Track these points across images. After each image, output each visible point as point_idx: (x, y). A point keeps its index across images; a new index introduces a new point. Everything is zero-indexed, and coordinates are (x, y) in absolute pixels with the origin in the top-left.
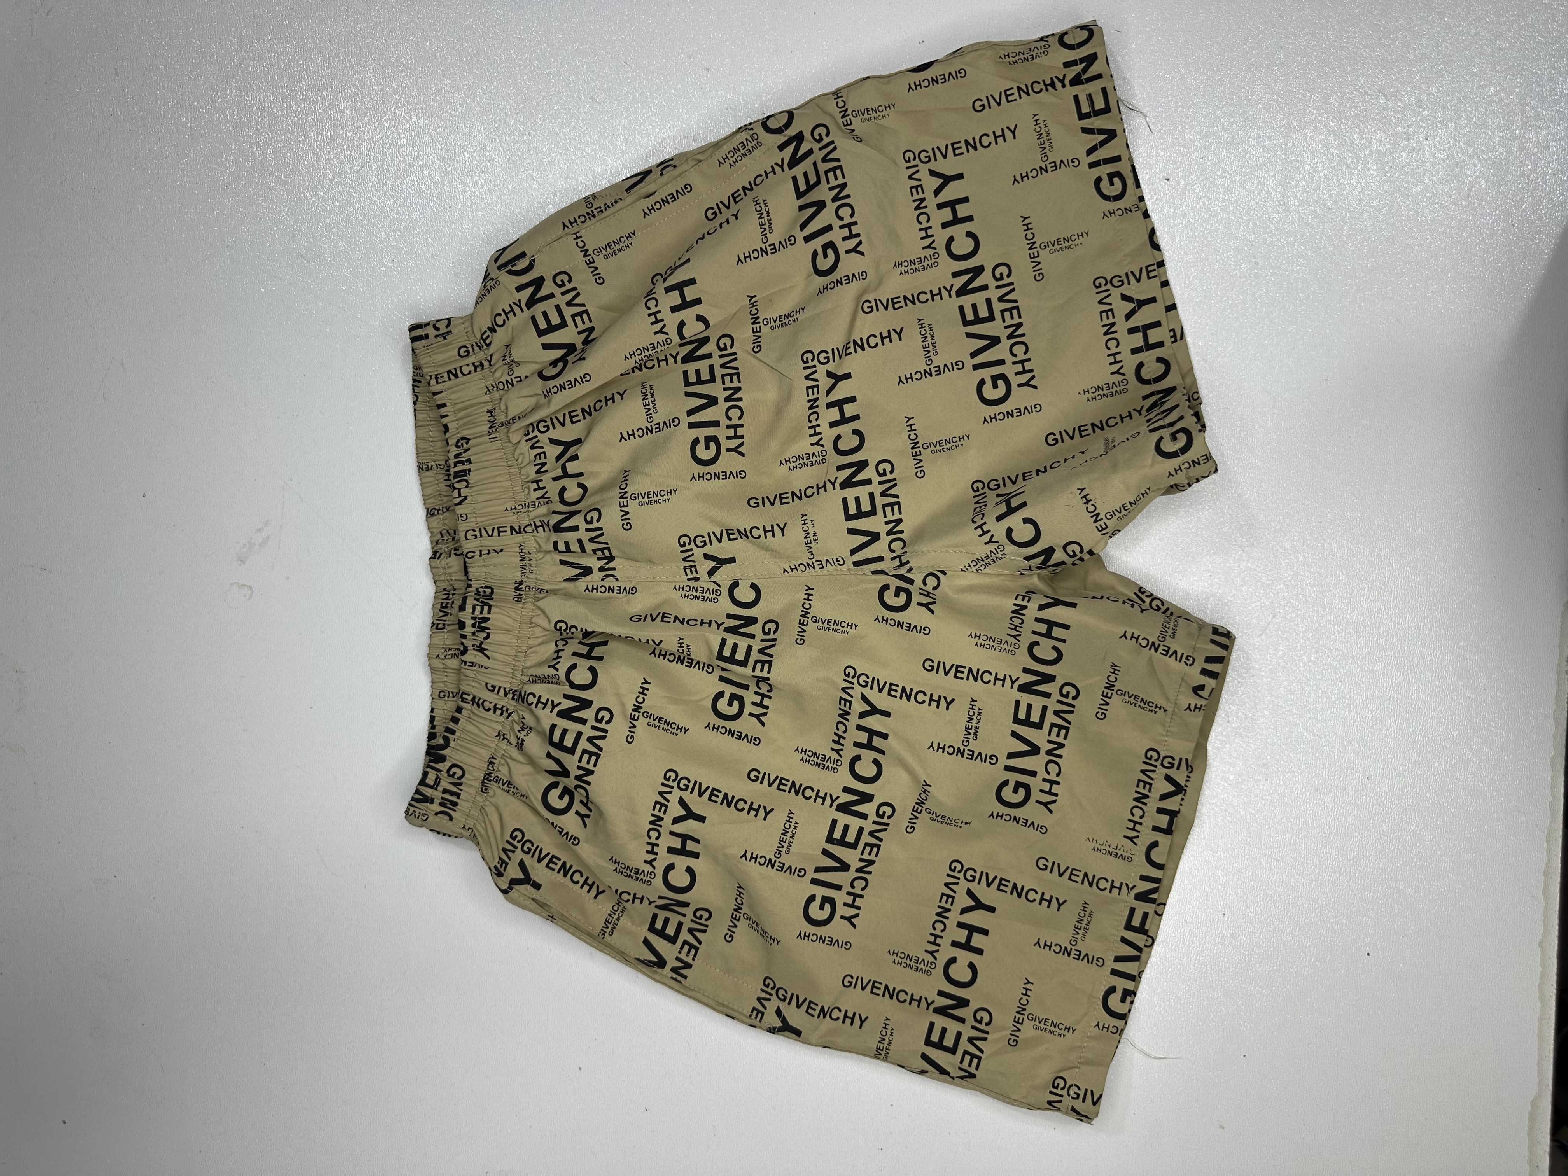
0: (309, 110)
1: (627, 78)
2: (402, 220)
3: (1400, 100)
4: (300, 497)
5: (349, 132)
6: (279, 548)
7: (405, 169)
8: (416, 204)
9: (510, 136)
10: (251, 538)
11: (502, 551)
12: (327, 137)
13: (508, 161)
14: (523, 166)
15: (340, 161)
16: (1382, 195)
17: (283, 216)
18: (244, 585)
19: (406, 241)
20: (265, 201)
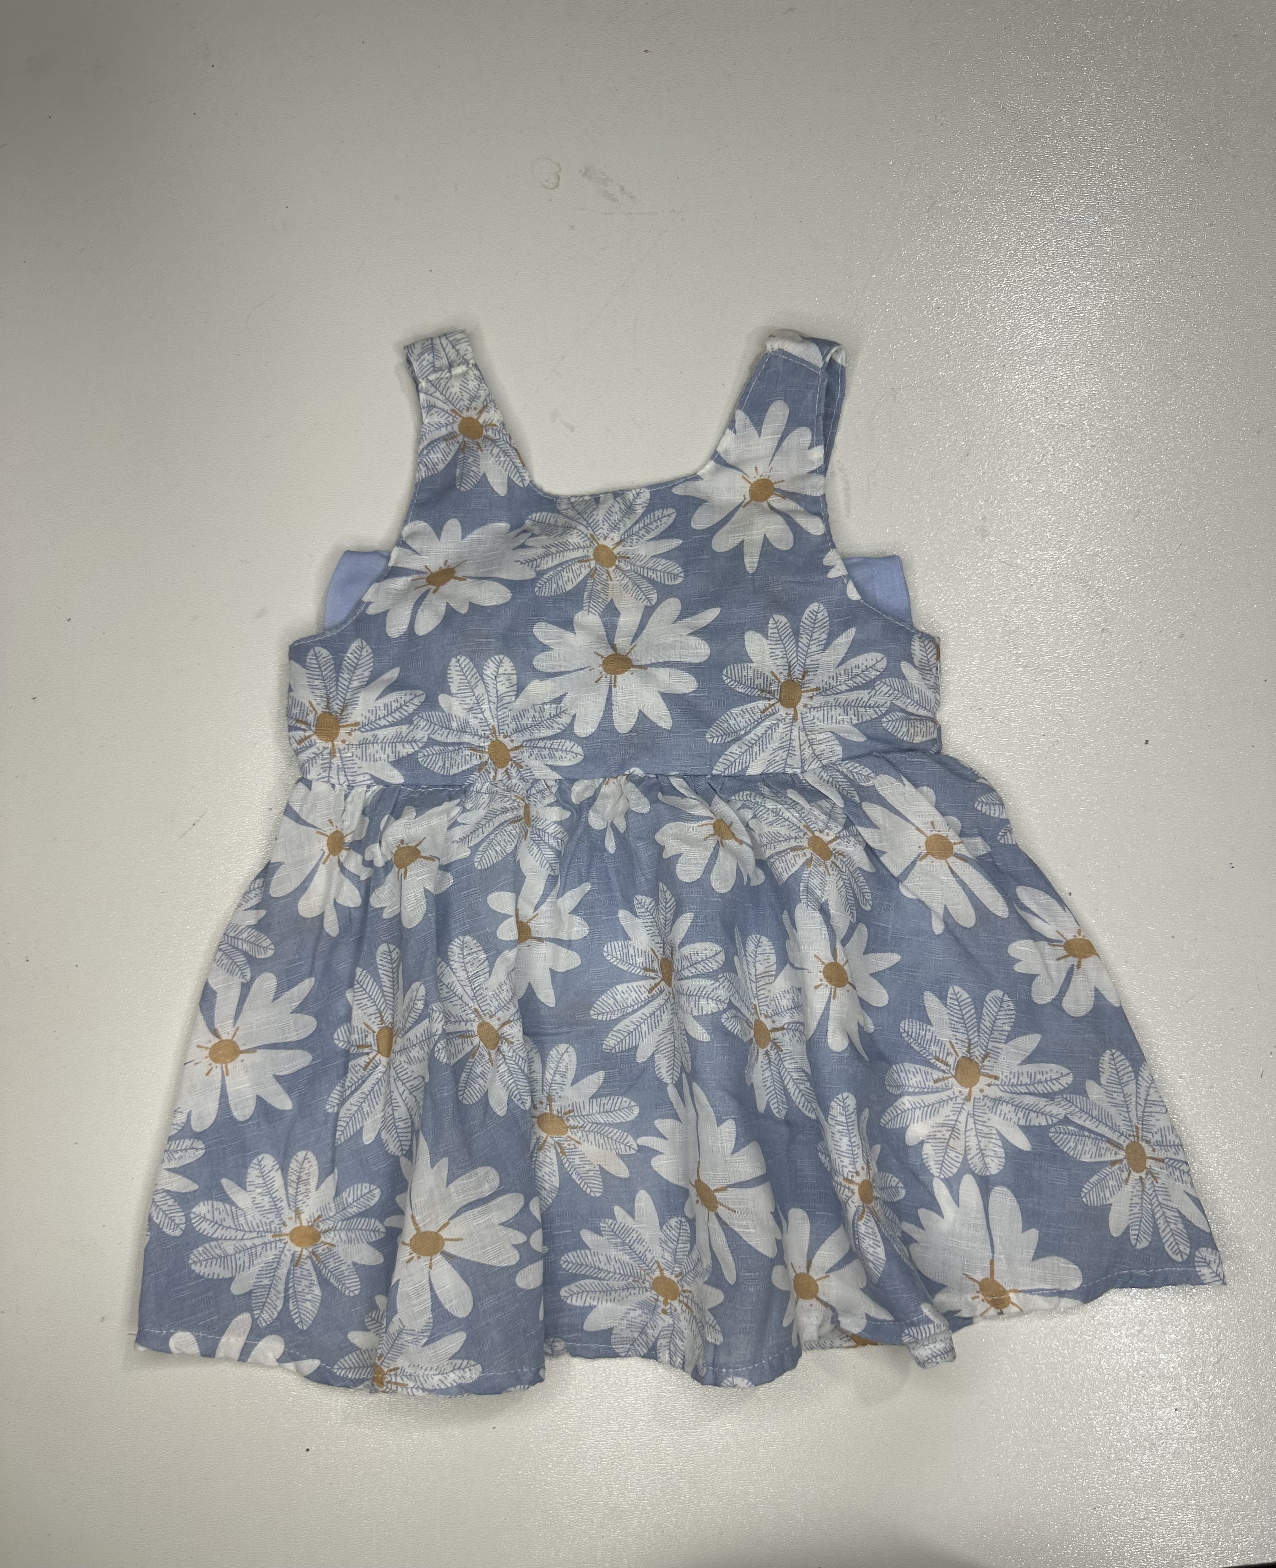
1: (1164, 548)
3: (1215, 1378)
4: (665, 232)
6: (605, 214)
8: (1004, 327)
10: (612, 181)
15: (1043, 236)
16: (1114, 1370)
18: (559, 178)
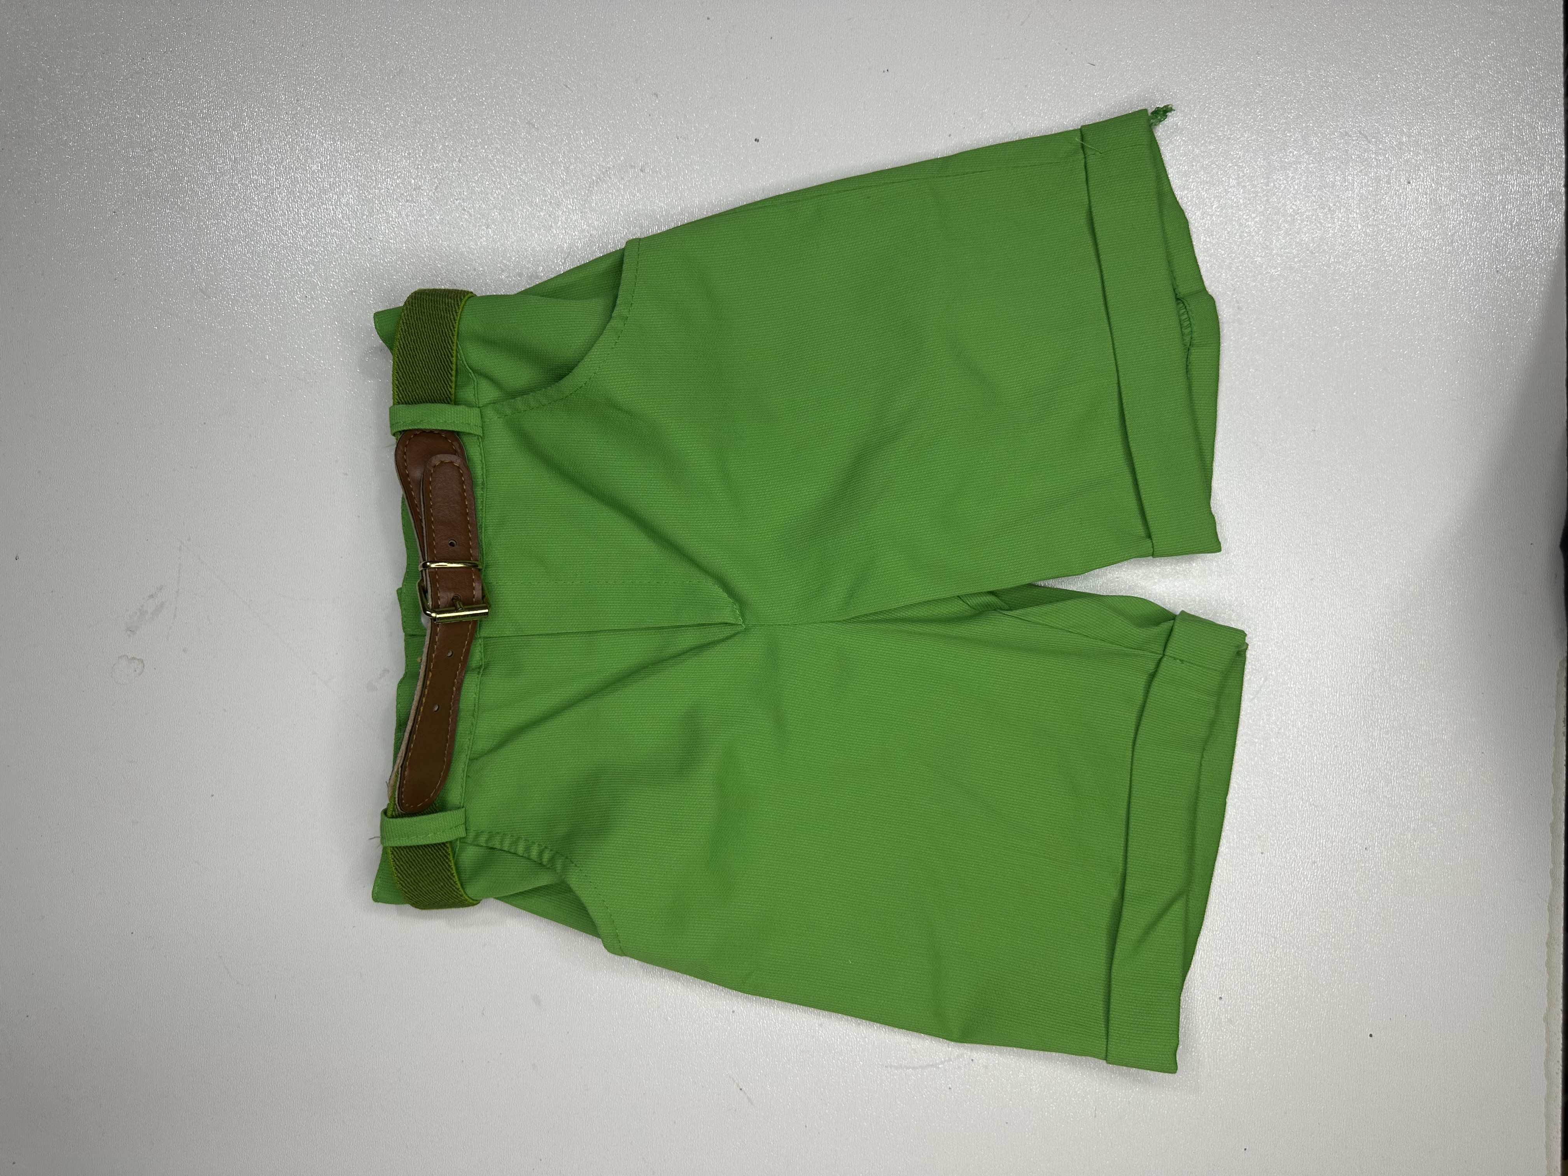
0: (210, 130)
1: (568, 102)
2: (315, 252)
4: (199, 559)
5: (256, 155)
6: (175, 616)
7: (320, 197)
8: (332, 235)
9: (438, 162)
10: (142, 606)
12: (230, 160)
13: (435, 189)
14: (452, 195)
17: (180, 246)
18: (134, 658)
19: (320, 275)
20: (159, 229)
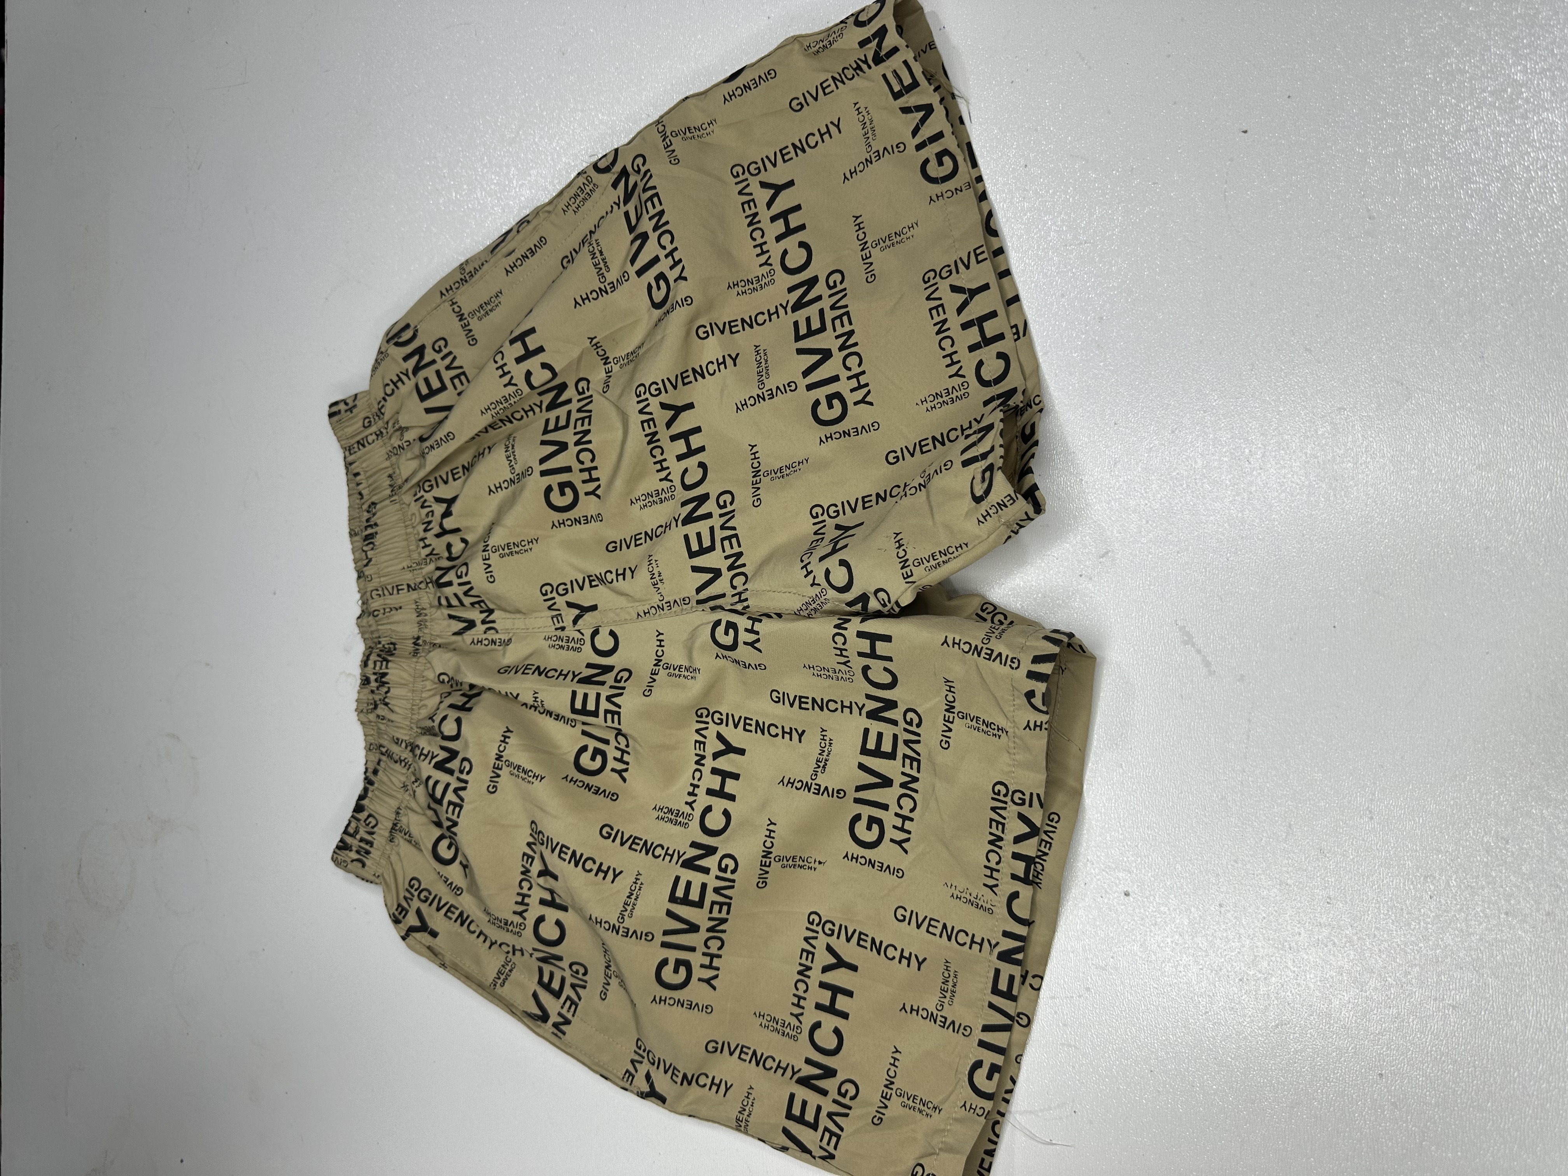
11: (400, 608)
